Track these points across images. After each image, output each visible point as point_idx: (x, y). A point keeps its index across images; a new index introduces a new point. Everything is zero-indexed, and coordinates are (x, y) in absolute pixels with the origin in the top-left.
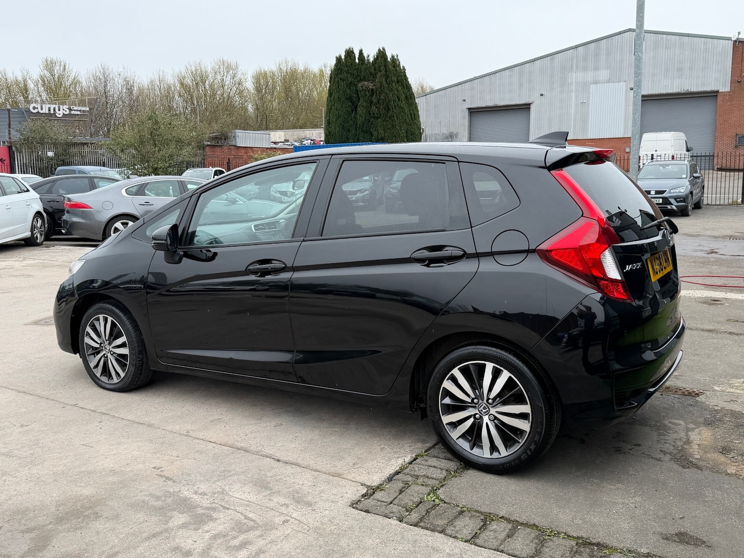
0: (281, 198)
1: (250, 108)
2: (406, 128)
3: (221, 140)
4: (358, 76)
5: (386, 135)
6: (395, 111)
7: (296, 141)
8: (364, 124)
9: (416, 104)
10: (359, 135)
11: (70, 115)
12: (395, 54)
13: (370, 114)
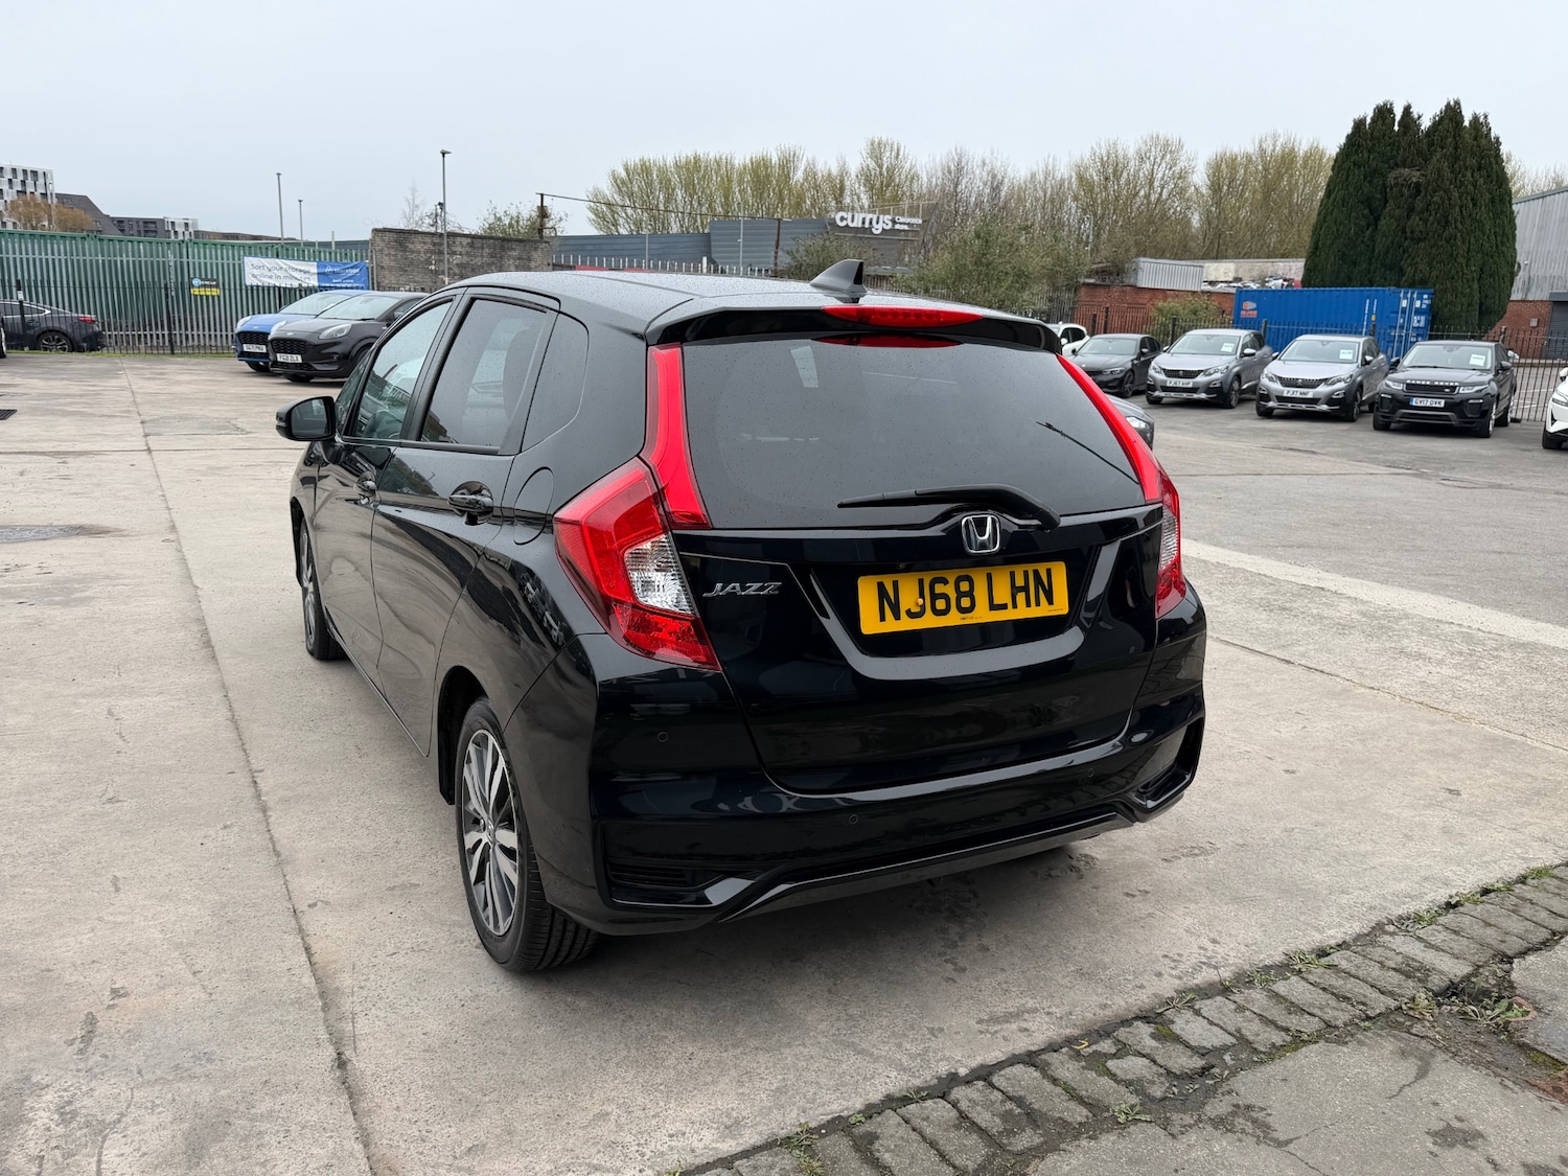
0: (1166, 382)
2: (1480, 262)
3: (1113, 273)
4: (1393, 157)
5: (1434, 273)
6: (1460, 226)
7: (1253, 281)
8: (1388, 251)
9: (1512, 212)
10: (1375, 272)
11: (893, 231)
12: (1480, 112)
13: (1404, 232)
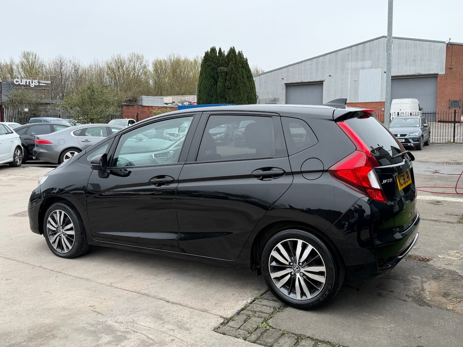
0: (170, 137)
1: (151, 82)
2: (247, 95)
3: (133, 102)
4: (218, 63)
5: (235, 99)
6: (241, 85)
7: (179, 103)
8: (221, 92)
9: (253, 80)
10: (218, 99)
11: (39, 86)
12: (240, 51)
13: (225, 86)
